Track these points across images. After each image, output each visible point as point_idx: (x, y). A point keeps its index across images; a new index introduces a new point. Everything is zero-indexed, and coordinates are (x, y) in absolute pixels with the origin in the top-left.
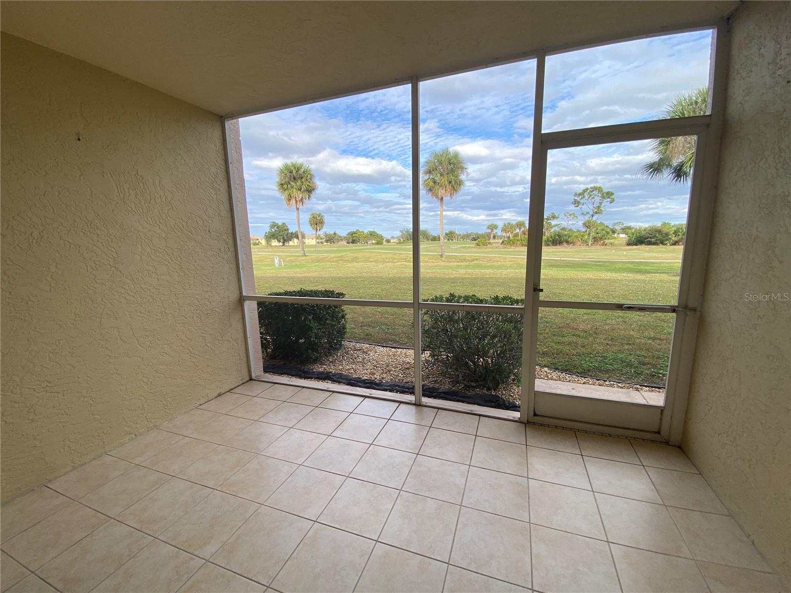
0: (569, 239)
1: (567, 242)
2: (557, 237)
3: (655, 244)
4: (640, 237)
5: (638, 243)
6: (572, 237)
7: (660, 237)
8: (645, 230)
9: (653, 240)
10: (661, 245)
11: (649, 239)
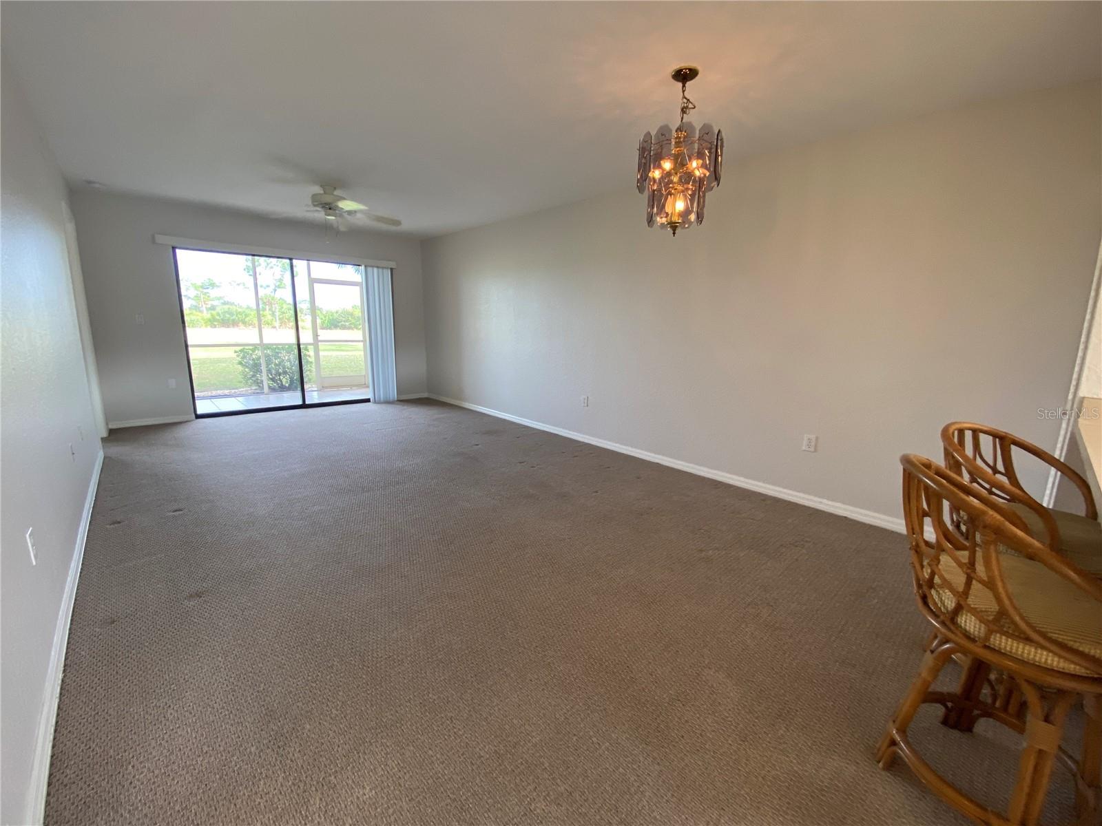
0: (247, 319)
1: (244, 323)
2: (228, 316)
3: (349, 328)
4: (333, 319)
5: (332, 327)
6: (251, 317)
7: (353, 321)
8: (337, 312)
9: (347, 324)
10: (355, 330)
11: (343, 323)
